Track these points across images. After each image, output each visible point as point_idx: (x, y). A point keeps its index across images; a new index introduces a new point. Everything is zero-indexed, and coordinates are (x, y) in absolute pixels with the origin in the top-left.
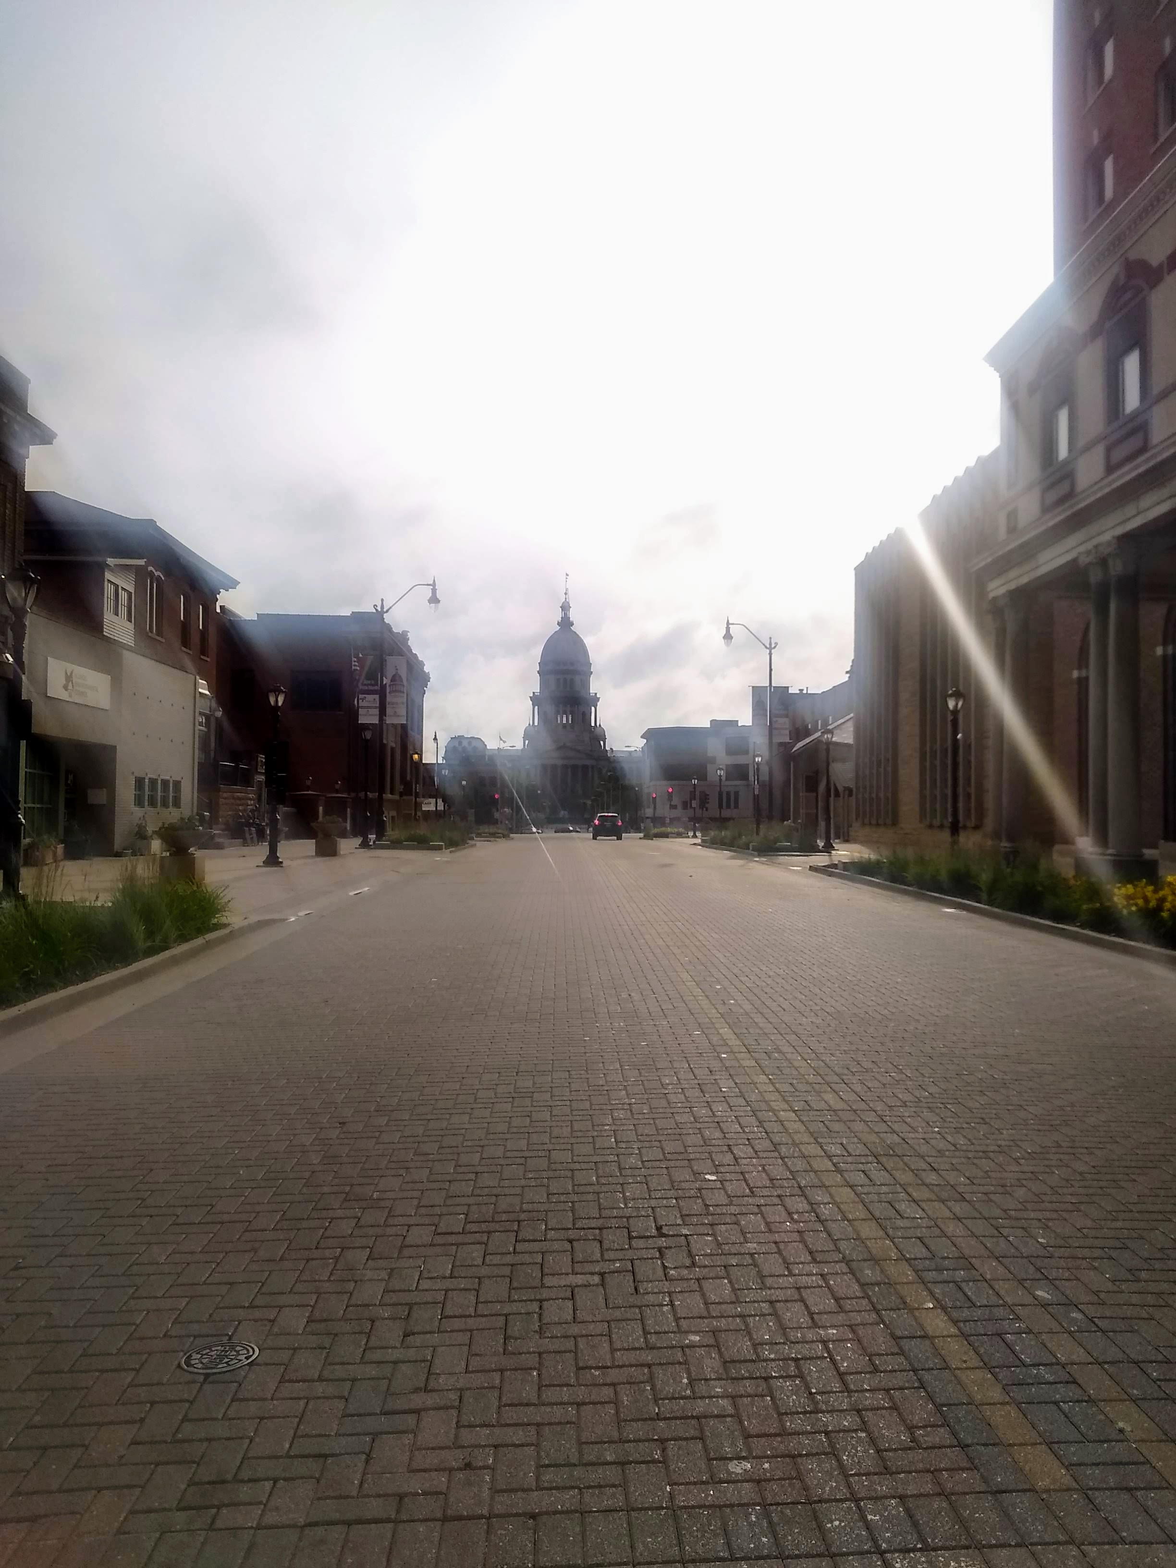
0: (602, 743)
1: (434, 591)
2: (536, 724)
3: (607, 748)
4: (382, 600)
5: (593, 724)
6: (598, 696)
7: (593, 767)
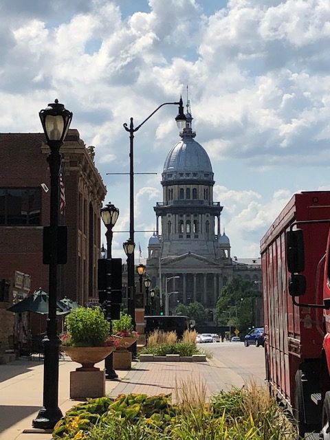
0: (226, 251)
1: (181, 109)
2: (160, 233)
3: (231, 256)
4: (132, 119)
5: (216, 233)
6: (221, 205)
7: (218, 276)
